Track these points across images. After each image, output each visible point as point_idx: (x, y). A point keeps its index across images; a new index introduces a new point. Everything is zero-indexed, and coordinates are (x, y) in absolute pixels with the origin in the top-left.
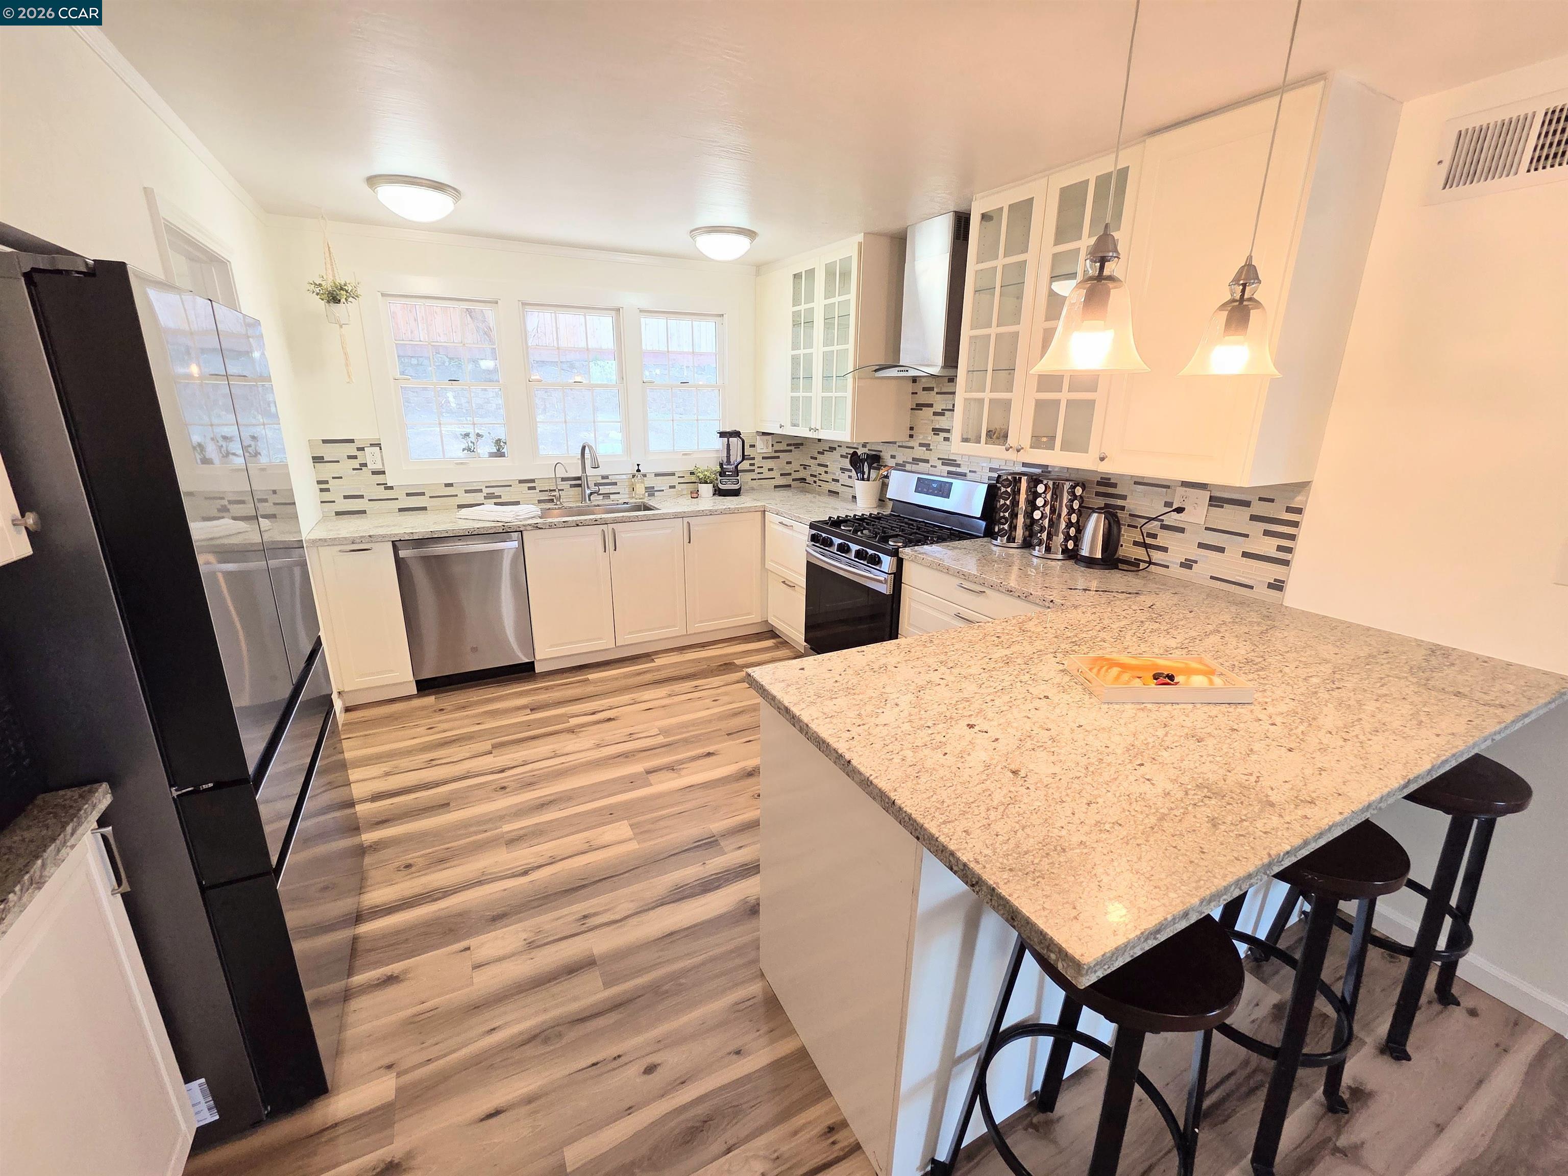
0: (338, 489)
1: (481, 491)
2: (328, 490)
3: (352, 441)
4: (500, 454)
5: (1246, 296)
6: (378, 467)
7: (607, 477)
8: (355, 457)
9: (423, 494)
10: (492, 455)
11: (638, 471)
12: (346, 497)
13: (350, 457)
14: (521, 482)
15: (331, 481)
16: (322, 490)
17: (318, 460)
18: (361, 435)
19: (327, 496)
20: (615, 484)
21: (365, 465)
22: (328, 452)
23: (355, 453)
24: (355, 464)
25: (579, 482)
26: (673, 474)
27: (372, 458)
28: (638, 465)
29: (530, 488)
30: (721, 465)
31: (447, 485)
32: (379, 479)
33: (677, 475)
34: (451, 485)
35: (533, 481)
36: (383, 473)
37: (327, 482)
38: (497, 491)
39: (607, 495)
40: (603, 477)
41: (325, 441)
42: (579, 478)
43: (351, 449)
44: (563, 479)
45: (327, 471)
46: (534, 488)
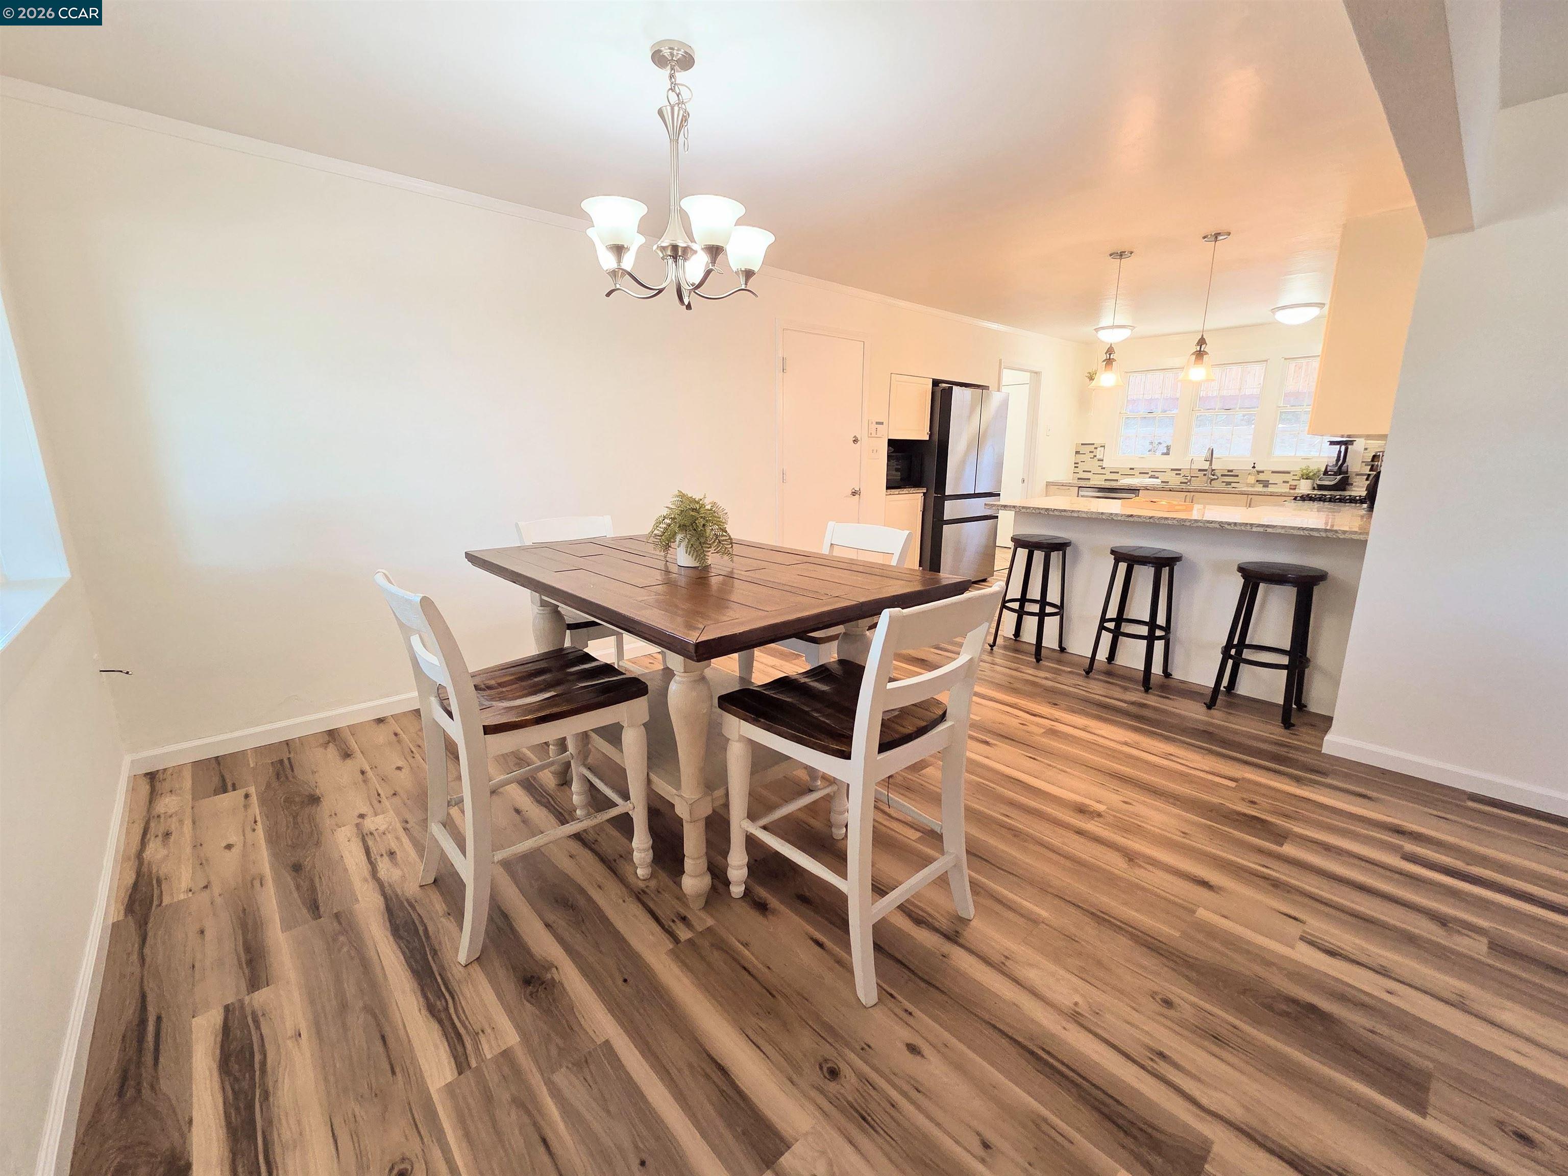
0: (1082, 467)
1: (1148, 473)
2: (1077, 467)
3: (1093, 444)
4: (1167, 454)
5: (1202, 349)
6: (1101, 457)
7: (1231, 471)
8: (1093, 452)
9: (1118, 473)
10: (1163, 454)
11: (1254, 467)
12: (1083, 471)
13: (1090, 452)
14: (1172, 470)
15: (1080, 463)
16: (1075, 467)
17: (1077, 453)
18: (1098, 441)
19: (1077, 470)
20: (1237, 476)
21: (1095, 456)
22: (1083, 449)
23: (1093, 450)
24: (1092, 455)
25: (1205, 473)
26: (1288, 473)
27: (1099, 453)
28: (1254, 464)
29: (1177, 474)
30: (1327, 466)
31: (1131, 469)
32: (1100, 463)
33: (1292, 473)
34: (1133, 469)
35: (1180, 470)
36: (1102, 460)
37: (1078, 463)
38: (1156, 474)
39: (1229, 483)
40: (1229, 471)
41: (1082, 444)
42: (1206, 470)
43: (1092, 448)
44: (1200, 470)
45: (1080, 458)
46: (1180, 474)
